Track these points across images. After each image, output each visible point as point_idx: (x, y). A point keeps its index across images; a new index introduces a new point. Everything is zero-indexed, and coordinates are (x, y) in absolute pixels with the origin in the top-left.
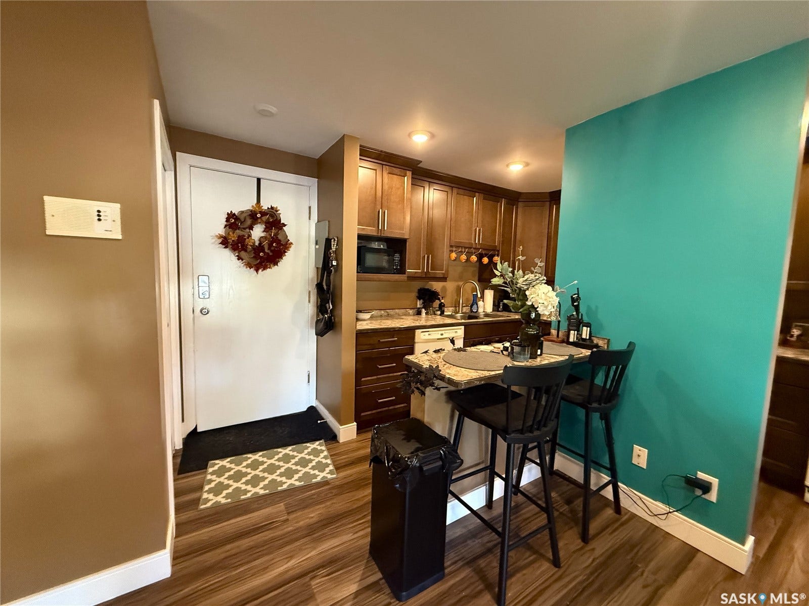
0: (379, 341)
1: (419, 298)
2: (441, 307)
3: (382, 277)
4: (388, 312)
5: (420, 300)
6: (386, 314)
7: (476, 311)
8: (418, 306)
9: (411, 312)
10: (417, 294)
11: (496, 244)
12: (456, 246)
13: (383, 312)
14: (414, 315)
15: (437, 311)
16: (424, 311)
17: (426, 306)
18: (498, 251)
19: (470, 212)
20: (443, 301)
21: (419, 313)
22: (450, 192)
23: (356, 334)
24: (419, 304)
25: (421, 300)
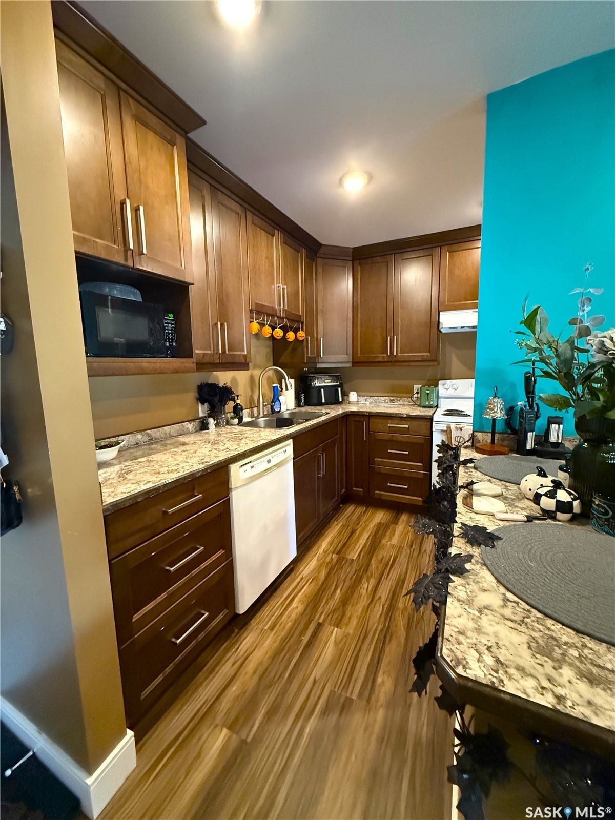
0: (165, 513)
1: (202, 400)
2: (237, 411)
3: (146, 365)
4: (149, 435)
5: (203, 403)
6: (146, 439)
7: (279, 409)
8: (201, 415)
9: (190, 426)
10: (197, 395)
11: (301, 314)
12: (258, 311)
13: (139, 436)
14: (195, 432)
15: (232, 418)
16: (212, 422)
17: (215, 412)
18: (302, 323)
19: (270, 258)
20: (238, 401)
21: (204, 426)
22: (243, 215)
23: (105, 517)
24: (202, 410)
25: (206, 404)
